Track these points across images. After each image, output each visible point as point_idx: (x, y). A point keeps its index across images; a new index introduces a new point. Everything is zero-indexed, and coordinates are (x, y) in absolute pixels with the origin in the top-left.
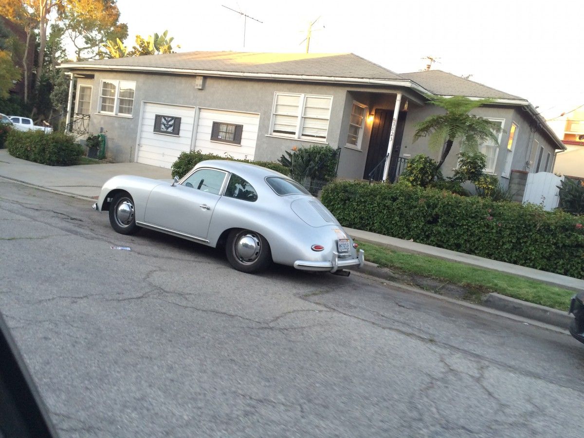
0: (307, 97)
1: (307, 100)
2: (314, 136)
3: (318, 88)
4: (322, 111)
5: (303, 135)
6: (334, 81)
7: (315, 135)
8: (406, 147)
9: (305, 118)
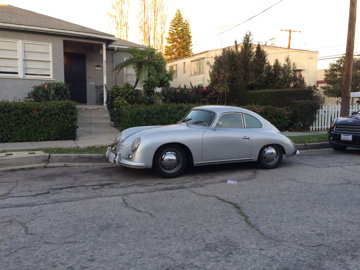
0: (24, 43)
1: (24, 45)
2: (37, 75)
3: (35, 36)
4: (41, 54)
5: (26, 74)
6: (56, 32)
7: (39, 74)
8: (90, 78)
9: (25, 60)
